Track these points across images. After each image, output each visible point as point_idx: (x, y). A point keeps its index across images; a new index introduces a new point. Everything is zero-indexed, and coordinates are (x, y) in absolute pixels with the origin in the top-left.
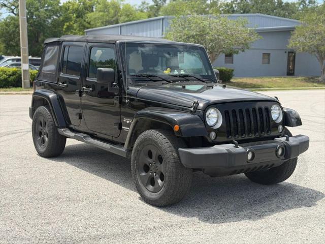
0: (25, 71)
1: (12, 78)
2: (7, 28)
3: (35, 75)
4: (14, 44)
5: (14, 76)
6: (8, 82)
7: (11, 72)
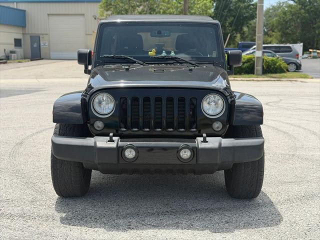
0: (258, 58)
1: (246, 65)
2: (284, 16)
3: (270, 62)
4: (290, 32)
5: (249, 63)
6: (242, 69)
7: (246, 59)
